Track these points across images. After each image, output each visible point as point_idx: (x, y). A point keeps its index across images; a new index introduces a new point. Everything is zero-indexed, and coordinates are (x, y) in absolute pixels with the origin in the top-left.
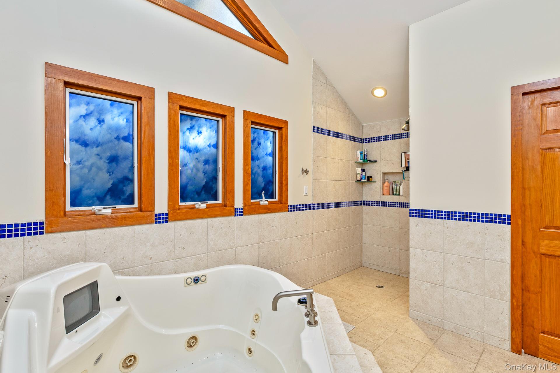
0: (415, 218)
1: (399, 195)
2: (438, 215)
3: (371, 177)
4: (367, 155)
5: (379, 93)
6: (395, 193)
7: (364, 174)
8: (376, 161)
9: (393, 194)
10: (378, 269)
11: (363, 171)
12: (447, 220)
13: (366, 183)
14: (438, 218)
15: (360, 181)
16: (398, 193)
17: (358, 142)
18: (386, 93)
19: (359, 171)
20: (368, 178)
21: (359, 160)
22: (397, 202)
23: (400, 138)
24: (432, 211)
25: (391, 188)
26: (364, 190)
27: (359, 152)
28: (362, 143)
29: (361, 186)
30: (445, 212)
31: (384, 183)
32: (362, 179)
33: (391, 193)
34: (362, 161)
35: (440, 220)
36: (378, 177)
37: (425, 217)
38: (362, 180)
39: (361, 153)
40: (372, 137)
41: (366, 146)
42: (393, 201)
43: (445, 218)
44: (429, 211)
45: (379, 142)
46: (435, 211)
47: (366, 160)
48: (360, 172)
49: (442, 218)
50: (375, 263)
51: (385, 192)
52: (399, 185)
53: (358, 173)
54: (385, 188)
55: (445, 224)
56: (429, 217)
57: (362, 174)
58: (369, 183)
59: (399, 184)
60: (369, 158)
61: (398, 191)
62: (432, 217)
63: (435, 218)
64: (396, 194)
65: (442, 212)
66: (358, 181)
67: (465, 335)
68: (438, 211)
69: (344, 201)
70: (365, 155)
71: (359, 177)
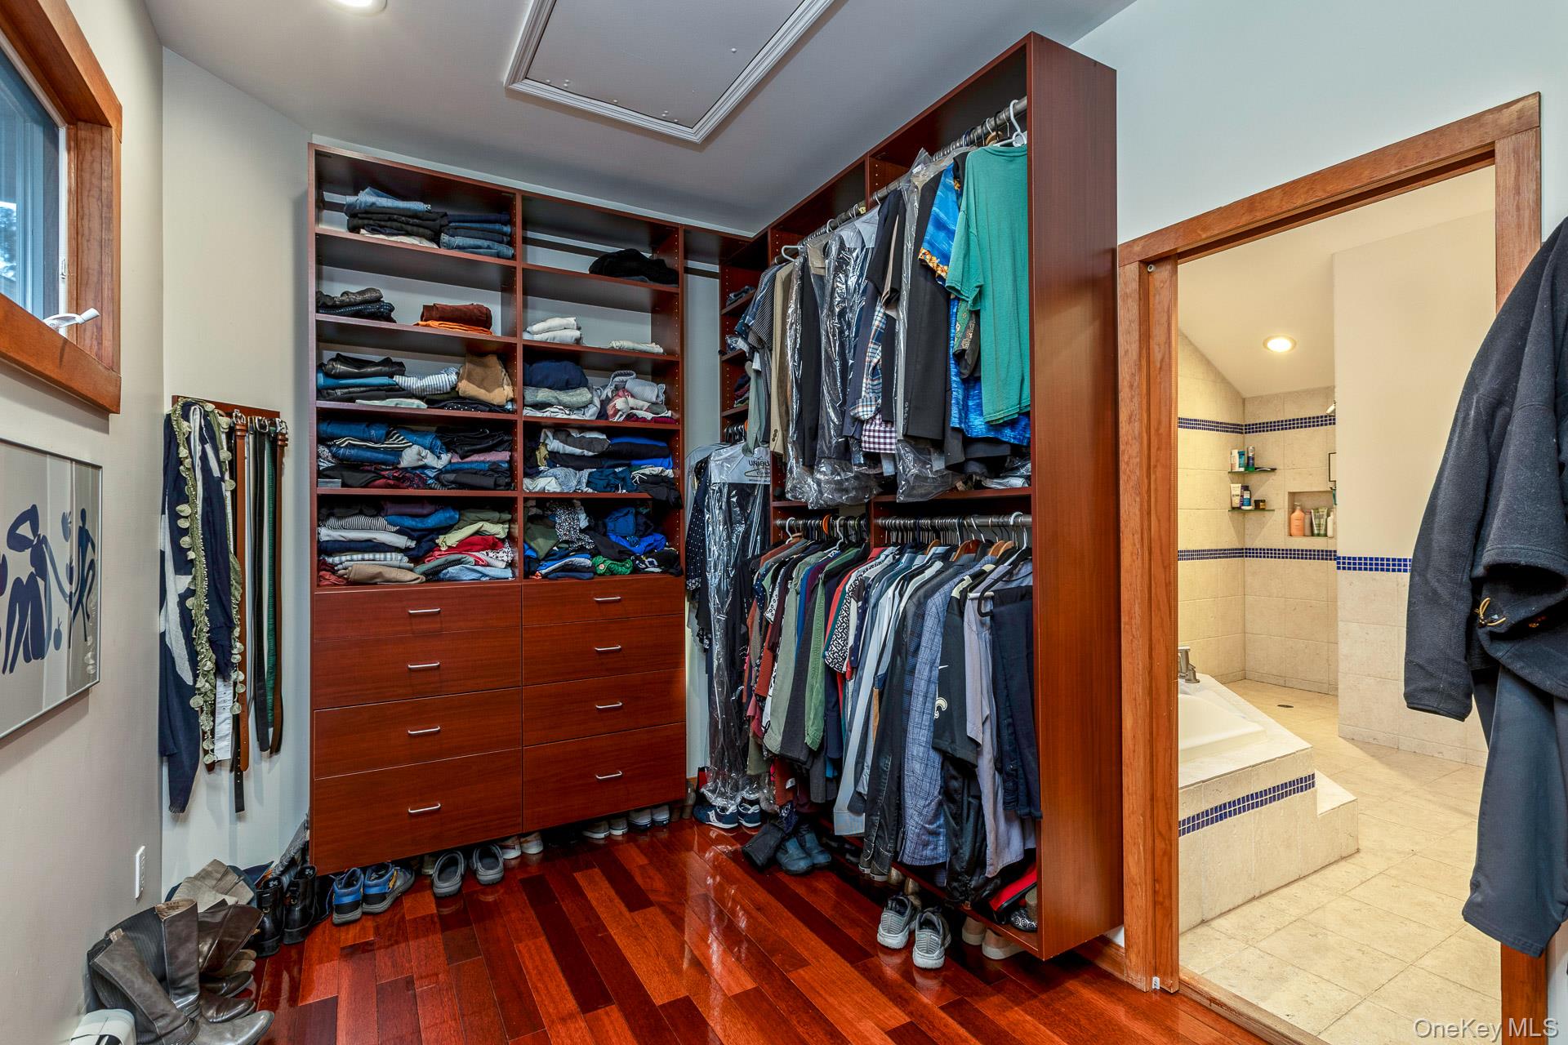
0: (1347, 571)
1: (1326, 535)
2: (1388, 565)
3: (1264, 501)
4: (1253, 459)
5: (1280, 345)
6: (1316, 532)
7: (1247, 495)
8: (1273, 470)
9: (1313, 534)
10: (1282, 682)
11: (1245, 488)
12: (1402, 573)
13: (1252, 514)
14: (1388, 570)
15: (1239, 508)
16: (1322, 532)
17: (1232, 432)
18: (1295, 344)
19: (1236, 489)
20: (1257, 503)
21: (1237, 469)
22: (1320, 549)
23: (1326, 425)
24: (1377, 559)
25: (1307, 521)
26: (1247, 526)
27: (1235, 453)
28: (1242, 433)
29: (1241, 518)
30: (1399, 560)
31: (1293, 512)
32: (1243, 505)
33: (1308, 532)
34: (1242, 469)
35: (1390, 573)
36: (1278, 502)
37: (1366, 569)
38: (1243, 507)
39: (1241, 454)
40: (1265, 421)
41: (1253, 441)
42: (1312, 548)
43: (1399, 570)
44: (1371, 559)
45: (1281, 432)
46: (1382, 559)
47: (1250, 465)
48: (1238, 492)
49: (1394, 570)
50: (1275, 672)
51: (1294, 531)
52: (1325, 517)
53: (1233, 493)
54: (1295, 523)
55: (1399, 580)
56: (1371, 569)
57: (1242, 496)
58: (1258, 513)
59: (1325, 513)
60: (1258, 463)
61: (1323, 528)
62: (1377, 570)
63: (1382, 570)
64: (1319, 535)
65: (1394, 560)
66: (1233, 508)
67: (1436, 755)
68: (1388, 560)
69: (1207, 548)
70: (1248, 458)
71: (1236, 502)
